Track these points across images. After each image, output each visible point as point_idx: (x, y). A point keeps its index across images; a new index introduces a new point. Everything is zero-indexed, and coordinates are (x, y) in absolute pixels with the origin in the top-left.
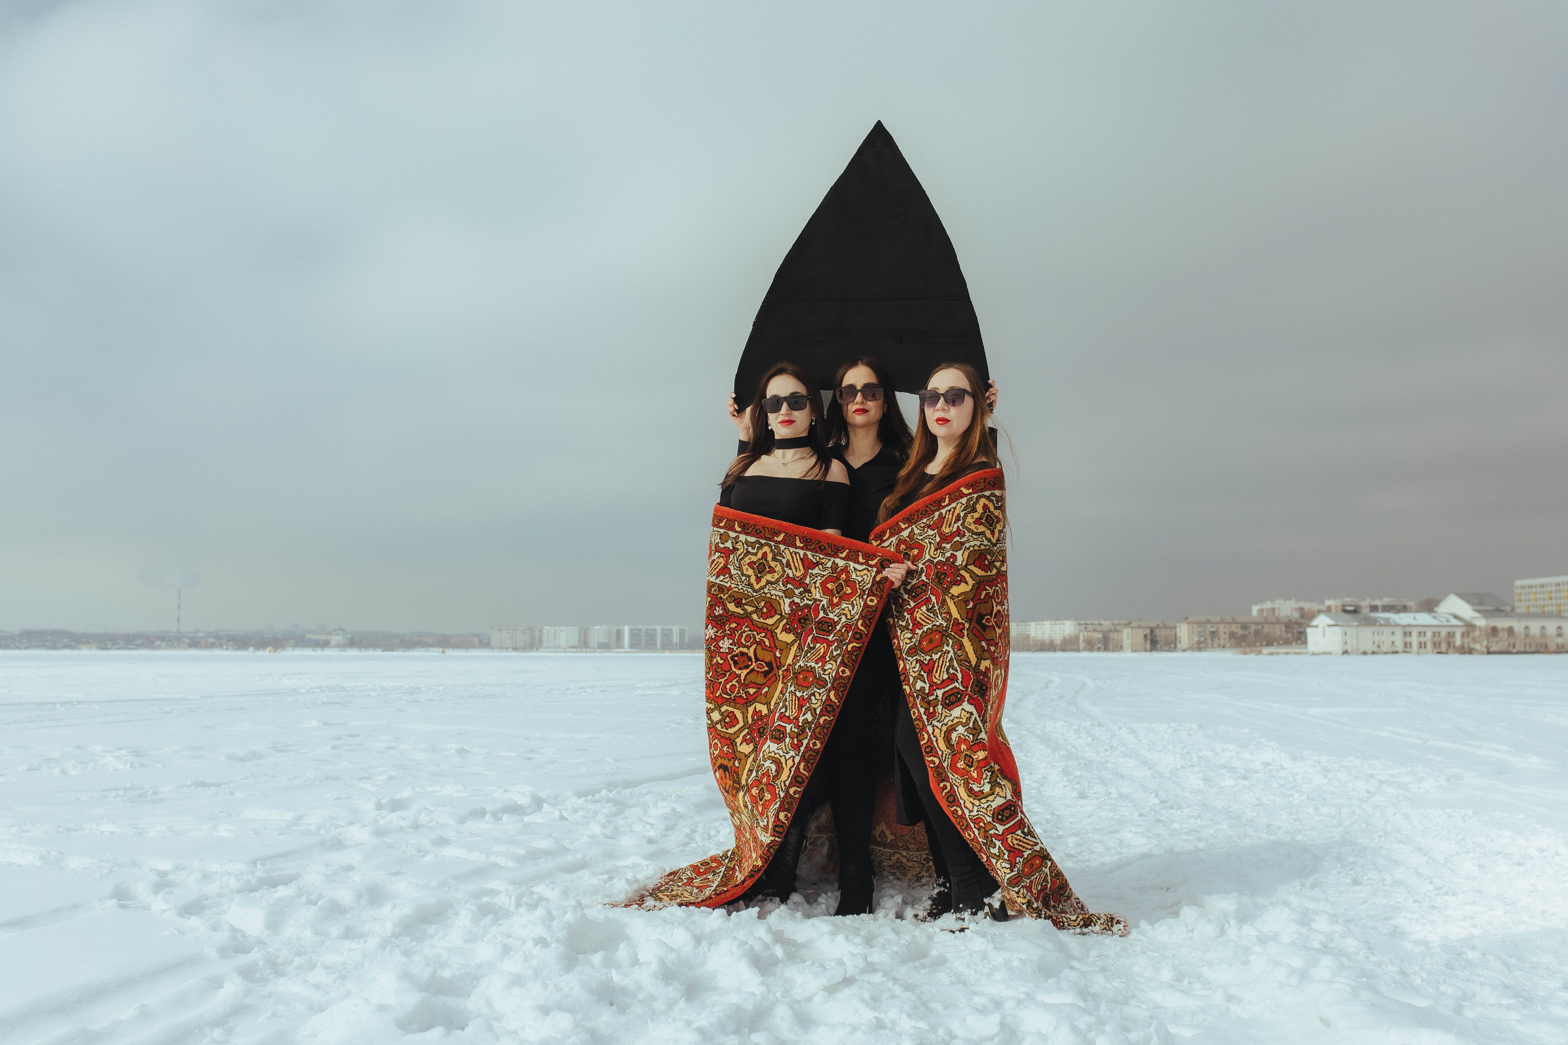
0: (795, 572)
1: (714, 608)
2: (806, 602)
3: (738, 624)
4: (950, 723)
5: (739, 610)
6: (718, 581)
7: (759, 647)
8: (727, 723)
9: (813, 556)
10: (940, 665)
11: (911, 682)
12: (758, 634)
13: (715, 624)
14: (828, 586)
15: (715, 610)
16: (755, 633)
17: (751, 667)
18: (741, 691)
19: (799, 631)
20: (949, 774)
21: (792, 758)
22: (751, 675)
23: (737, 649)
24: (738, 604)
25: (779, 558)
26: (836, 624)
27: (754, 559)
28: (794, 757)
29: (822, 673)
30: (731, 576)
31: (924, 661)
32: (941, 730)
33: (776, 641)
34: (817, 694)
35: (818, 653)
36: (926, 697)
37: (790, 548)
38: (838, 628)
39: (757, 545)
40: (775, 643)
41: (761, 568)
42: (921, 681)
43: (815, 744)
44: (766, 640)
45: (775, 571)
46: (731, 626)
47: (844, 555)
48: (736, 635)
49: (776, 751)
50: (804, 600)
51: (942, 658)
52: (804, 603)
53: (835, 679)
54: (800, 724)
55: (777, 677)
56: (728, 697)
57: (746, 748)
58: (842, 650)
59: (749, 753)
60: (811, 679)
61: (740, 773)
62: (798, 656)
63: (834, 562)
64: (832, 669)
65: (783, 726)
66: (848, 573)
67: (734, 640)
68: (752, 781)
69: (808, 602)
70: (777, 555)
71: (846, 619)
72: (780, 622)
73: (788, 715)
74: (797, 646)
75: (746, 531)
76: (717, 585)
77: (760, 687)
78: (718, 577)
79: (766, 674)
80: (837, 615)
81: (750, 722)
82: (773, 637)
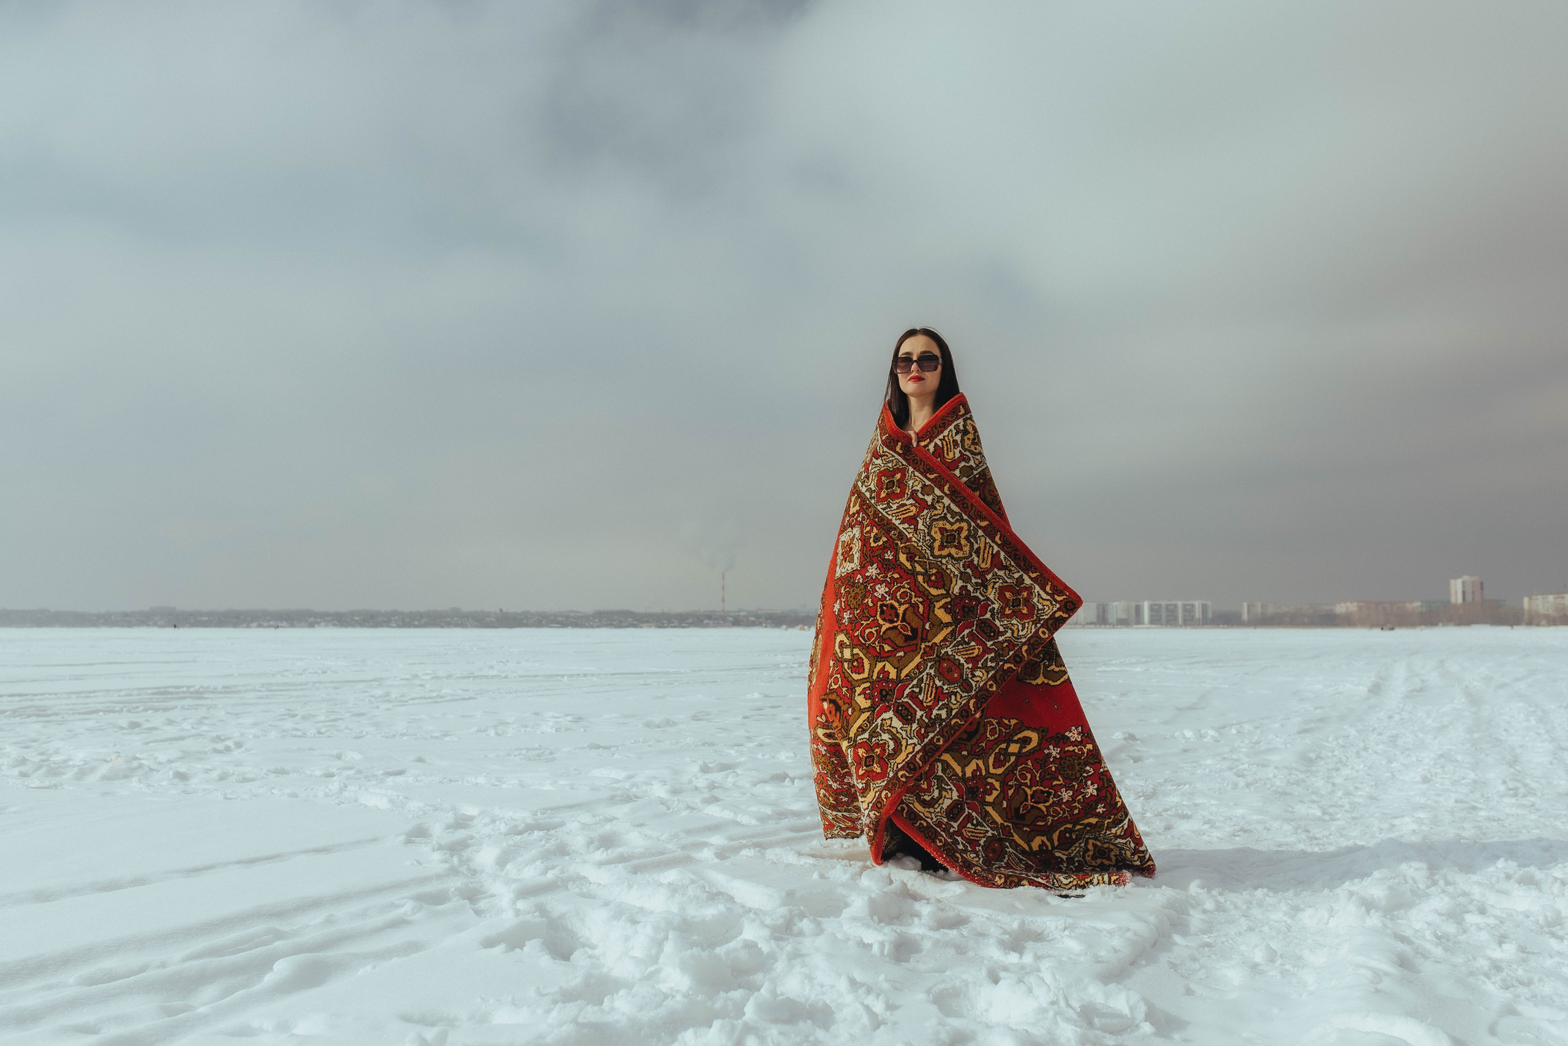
0: (980, 562)
1: (886, 551)
2: (978, 594)
3: (901, 577)
5: (908, 565)
6: (901, 527)
8: (854, 666)
9: (1005, 558)
12: (915, 597)
13: (880, 566)
14: (1006, 593)
15: (887, 553)
16: (913, 593)
17: (895, 624)
18: (877, 643)
19: (959, 618)
21: (913, 745)
22: (892, 631)
23: (889, 599)
24: (910, 559)
25: (972, 540)
26: (1000, 634)
27: (948, 527)
28: (915, 745)
29: (970, 676)
30: (916, 529)
33: (931, 613)
34: (958, 697)
35: (971, 652)
37: (987, 538)
38: (1001, 639)
39: (958, 517)
40: (929, 614)
41: (950, 539)
43: (938, 740)
44: (921, 606)
45: (962, 550)
46: (894, 575)
47: (1034, 575)
48: (894, 586)
49: (900, 731)
50: (977, 592)
52: (975, 594)
53: (982, 689)
54: (933, 717)
55: (918, 648)
56: (863, 642)
57: (862, 702)
58: (997, 664)
59: (864, 709)
60: (956, 675)
61: (850, 722)
62: (948, 641)
63: (1021, 576)
64: (981, 678)
65: (914, 708)
66: (1030, 594)
67: (890, 590)
68: (862, 741)
69: (980, 597)
70: (971, 536)
71: (1012, 635)
72: (944, 598)
73: (921, 699)
74: (951, 631)
75: (954, 498)
76: (898, 530)
77: (896, 648)
78: (902, 523)
79: (907, 638)
80: (1004, 626)
81: (874, 678)
82: (930, 607)
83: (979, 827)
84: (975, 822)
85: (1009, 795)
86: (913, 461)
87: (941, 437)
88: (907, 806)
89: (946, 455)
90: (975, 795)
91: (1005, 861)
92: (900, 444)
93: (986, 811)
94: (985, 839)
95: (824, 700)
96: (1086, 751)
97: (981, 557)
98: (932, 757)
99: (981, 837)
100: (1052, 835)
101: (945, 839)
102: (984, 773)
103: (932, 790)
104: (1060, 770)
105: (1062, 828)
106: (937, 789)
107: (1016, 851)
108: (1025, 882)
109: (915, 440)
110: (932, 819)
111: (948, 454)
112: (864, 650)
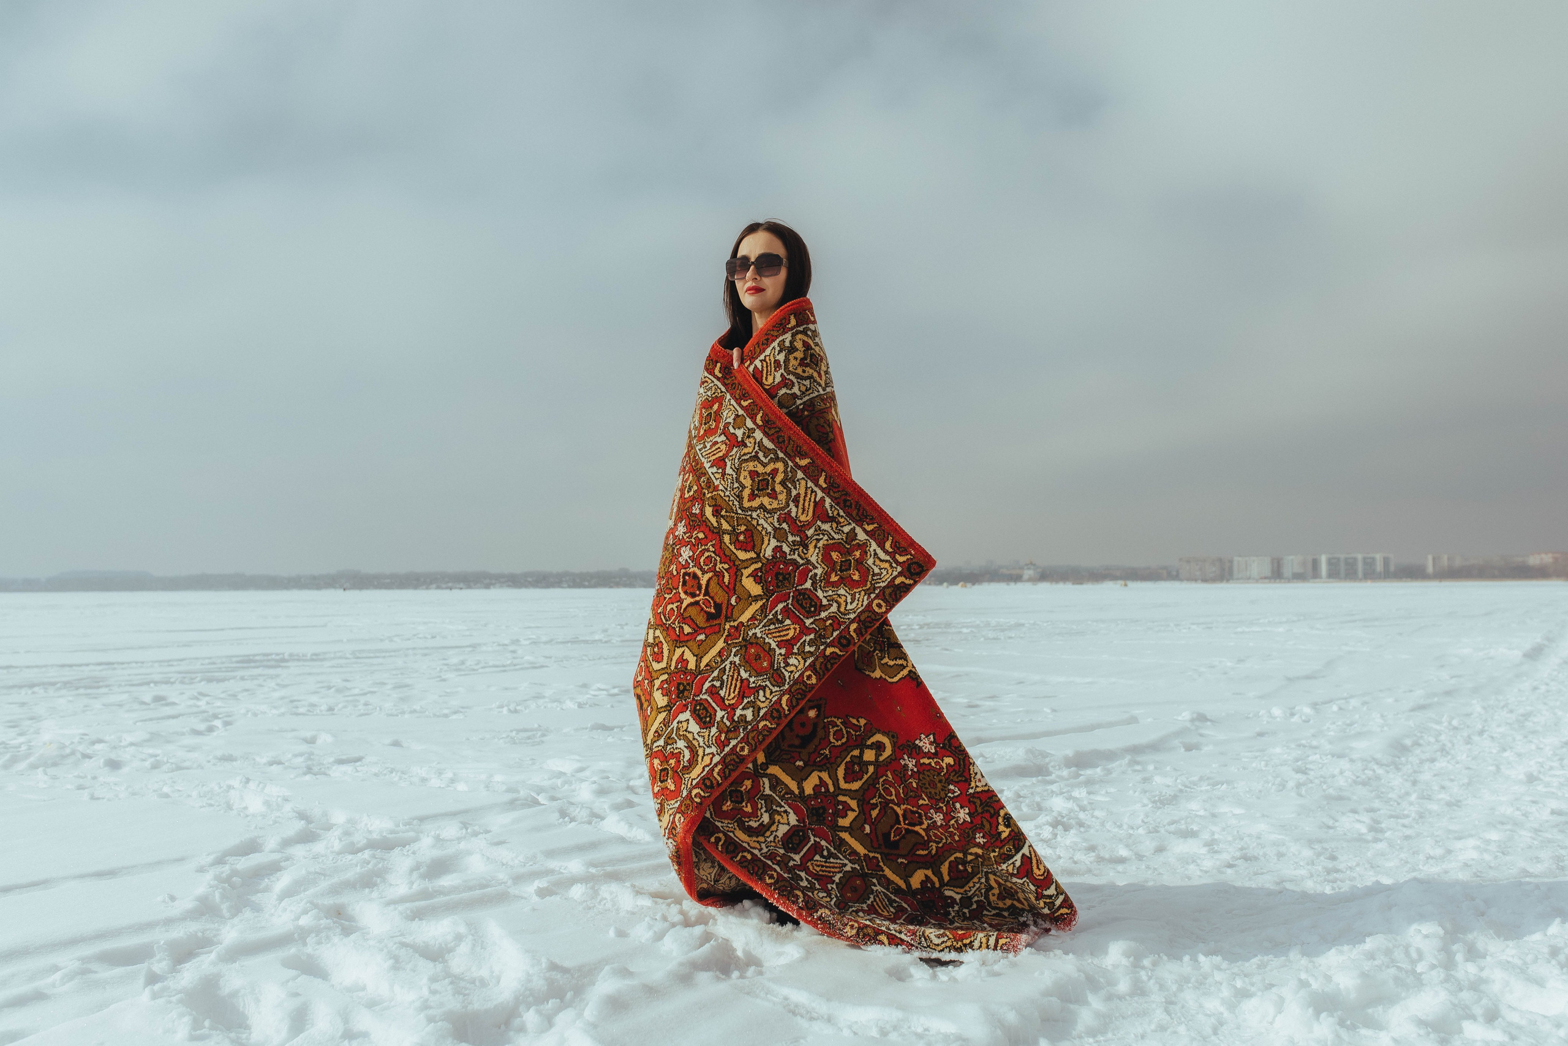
0: (799, 514)
1: (695, 503)
2: (796, 557)
3: (706, 537)
5: (713, 520)
6: (710, 472)
8: (655, 653)
9: (831, 506)
12: (721, 563)
13: (688, 522)
14: (833, 554)
15: (695, 506)
16: (718, 559)
17: (697, 599)
18: (677, 622)
19: (771, 588)
21: (711, 756)
22: (694, 608)
23: (693, 566)
24: (716, 513)
25: (790, 485)
26: (823, 608)
27: (760, 469)
28: (714, 755)
29: (782, 665)
30: (724, 474)
33: (738, 584)
34: (768, 692)
35: (784, 633)
37: (809, 481)
38: (823, 615)
39: (772, 456)
40: (735, 585)
41: (762, 485)
43: (742, 749)
44: (726, 574)
45: (776, 498)
46: (700, 535)
47: (869, 528)
48: (699, 549)
49: (696, 736)
50: (794, 554)
52: (793, 557)
53: (796, 682)
54: (736, 718)
56: (664, 621)
57: (660, 699)
58: (818, 648)
59: (661, 707)
60: (765, 664)
61: (648, 725)
62: (757, 620)
63: (853, 529)
64: (797, 667)
65: (713, 708)
66: (865, 553)
67: (694, 554)
68: (657, 749)
69: (799, 560)
70: (789, 481)
71: (838, 610)
72: (753, 563)
73: (722, 695)
74: (761, 606)
75: (767, 430)
76: (707, 476)
77: (697, 630)
78: (711, 466)
79: (710, 617)
80: (828, 598)
81: (673, 668)
82: (737, 576)
83: (832, 860)
84: (825, 853)
85: (873, 817)
86: (732, 385)
87: (762, 357)
88: (725, 835)
89: (764, 381)
90: (822, 818)
91: (869, 902)
92: (719, 365)
93: (840, 839)
94: (841, 875)
96: (944, 765)
97: (801, 506)
98: (734, 770)
99: (836, 872)
100: (940, 868)
101: (778, 873)
102: (832, 789)
103: (759, 814)
104: (921, 787)
105: (952, 858)
106: (766, 812)
107: (888, 889)
108: (883, 938)
109: (737, 360)
110: (760, 850)
111: (766, 378)
112: (665, 633)
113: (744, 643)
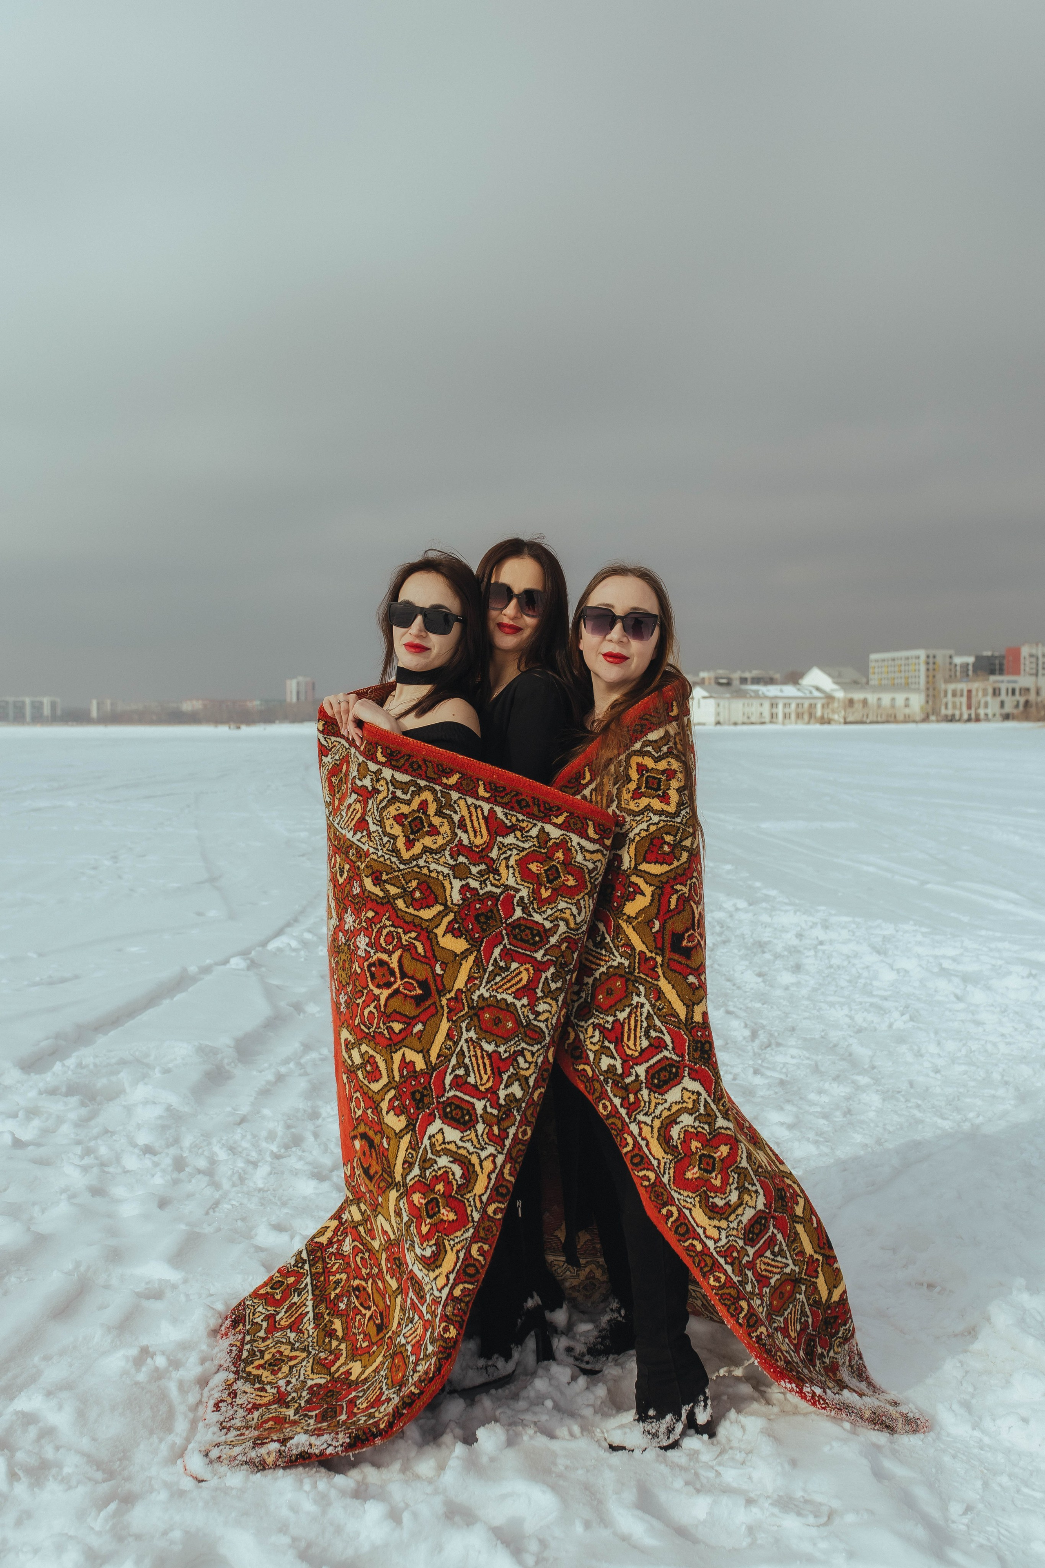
0: (472, 838)
1: (352, 884)
2: (489, 888)
3: (376, 913)
4: (666, 1114)
5: (377, 890)
6: (355, 840)
7: (407, 955)
8: (368, 1072)
9: (506, 815)
10: (632, 1027)
11: (591, 1058)
12: (405, 934)
13: (353, 908)
14: (531, 866)
15: (354, 885)
16: (400, 930)
17: (395, 986)
19: (477, 935)
20: (673, 1193)
21: (491, 1158)
22: (395, 998)
23: (375, 953)
24: (377, 881)
25: (448, 812)
27: (405, 809)
28: (494, 1156)
29: (532, 1017)
30: (369, 834)
31: (606, 1025)
32: (652, 1127)
33: (436, 948)
34: (528, 1055)
35: (516, 979)
36: (620, 1079)
37: (468, 798)
39: (412, 788)
40: (433, 951)
41: (416, 825)
42: (607, 1056)
44: (418, 944)
45: (439, 833)
46: (368, 914)
47: (560, 820)
48: (374, 930)
49: (460, 1144)
50: (486, 886)
51: (633, 1015)
52: (487, 889)
54: (502, 1102)
55: (439, 1008)
56: (367, 1031)
57: (395, 1122)
58: (564, 981)
59: (401, 1131)
60: (510, 1025)
61: (391, 1160)
62: (476, 979)
63: (542, 829)
64: (550, 1012)
65: (468, 1102)
66: (568, 851)
67: (370, 939)
68: (413, 1182)
69: (494, 890)
70: (445, 807)
71: (568, 928)
72: (443, 917)
73: (473, 1082)
74: (474, 961)
75: (394, 763)
76: (354, 846)
77: (409, 1022)
78: (355, 833)
79: (418, 1000)
80: (550, 918)
81: (397, 1078)
82: (431, 940)
83: (779, 1258)
84: (776, 1249)
95: (354, 1137)
97: (470, 829)
112: (372, 1043)
113: (473, 1012)
